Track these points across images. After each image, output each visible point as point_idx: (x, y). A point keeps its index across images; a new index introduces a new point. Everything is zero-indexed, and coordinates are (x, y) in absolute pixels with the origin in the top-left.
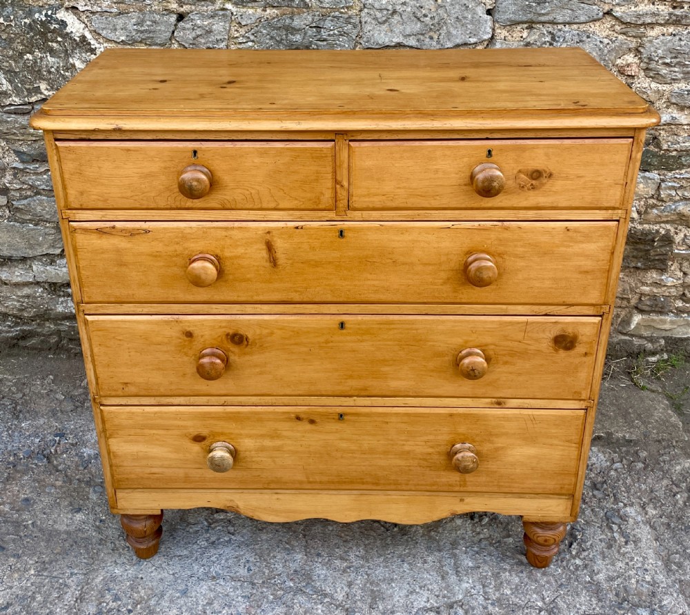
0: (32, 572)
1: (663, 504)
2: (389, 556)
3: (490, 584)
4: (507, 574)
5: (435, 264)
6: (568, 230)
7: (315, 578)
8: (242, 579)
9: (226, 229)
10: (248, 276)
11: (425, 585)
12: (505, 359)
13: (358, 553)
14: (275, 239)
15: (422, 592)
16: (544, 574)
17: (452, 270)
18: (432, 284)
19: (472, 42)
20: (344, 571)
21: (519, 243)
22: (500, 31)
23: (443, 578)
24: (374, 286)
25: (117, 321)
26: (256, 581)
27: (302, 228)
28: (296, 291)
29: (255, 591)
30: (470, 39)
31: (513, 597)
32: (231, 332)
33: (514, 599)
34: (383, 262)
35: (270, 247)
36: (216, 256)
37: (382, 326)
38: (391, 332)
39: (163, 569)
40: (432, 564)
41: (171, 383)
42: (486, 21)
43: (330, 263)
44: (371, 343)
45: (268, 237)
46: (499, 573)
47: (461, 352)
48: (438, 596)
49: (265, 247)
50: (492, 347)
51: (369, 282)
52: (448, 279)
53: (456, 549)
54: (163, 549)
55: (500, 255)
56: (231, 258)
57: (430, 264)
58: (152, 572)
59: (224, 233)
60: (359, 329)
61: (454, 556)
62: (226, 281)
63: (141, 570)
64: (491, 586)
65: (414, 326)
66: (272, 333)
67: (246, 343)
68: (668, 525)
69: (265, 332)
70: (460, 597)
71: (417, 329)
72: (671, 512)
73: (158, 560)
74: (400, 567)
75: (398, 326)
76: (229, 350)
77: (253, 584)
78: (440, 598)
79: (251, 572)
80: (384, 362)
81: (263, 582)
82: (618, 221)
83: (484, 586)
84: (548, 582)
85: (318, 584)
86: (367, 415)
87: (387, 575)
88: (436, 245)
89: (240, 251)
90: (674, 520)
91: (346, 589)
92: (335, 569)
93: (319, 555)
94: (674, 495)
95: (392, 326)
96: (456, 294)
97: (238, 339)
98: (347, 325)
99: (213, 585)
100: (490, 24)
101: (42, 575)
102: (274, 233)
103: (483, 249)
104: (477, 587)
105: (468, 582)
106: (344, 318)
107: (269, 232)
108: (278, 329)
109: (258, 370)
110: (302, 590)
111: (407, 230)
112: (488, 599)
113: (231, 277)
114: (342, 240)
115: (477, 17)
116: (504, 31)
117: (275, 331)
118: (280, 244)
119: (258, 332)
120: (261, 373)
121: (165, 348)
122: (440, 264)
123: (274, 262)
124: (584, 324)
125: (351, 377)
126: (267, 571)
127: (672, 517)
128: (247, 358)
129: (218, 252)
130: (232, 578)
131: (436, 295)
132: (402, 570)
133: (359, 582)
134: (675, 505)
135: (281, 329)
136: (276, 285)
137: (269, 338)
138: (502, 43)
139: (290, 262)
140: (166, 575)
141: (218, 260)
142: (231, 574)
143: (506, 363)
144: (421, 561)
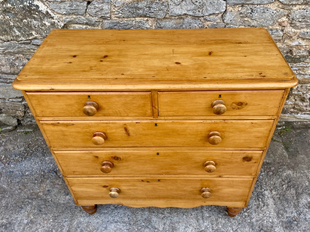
0: (51, 220)
1: (278, 190)
2: (179, 213)
3: (214, 223)
4: (221, 219)
5: (195, 135)
6: (252, 123)
7: (152, 222)
8: (126, 222)
9: (107, 123)
10: (118, 139)
11: (191, 224)
12: (223, 164)
13: (168, 211)
14: (128, 127)
15: (190, 227)
16: (234, 219)
17: (203, 137)
18: (194, 141)
19: (217, 13)
20: (163, 219)
21: (231, 128)
22: (229, 8)
23: (198, 221)
24: (170, 142)
25: (67, 153)
26: (131, 223)
27: (139, 123)
28: (138, 144)
29: (131, 227)
30: (216, 12)
31: (222, 228)
32: (113, 156)
33: (222, 229)
34: (174, 134)
35: (126, 129)
36: (104, 133)
37: (174, 154)
38: (178, 156)
39: (98, 218)
40: (194, 216)
41: (92, 171)
42: (223, 4)
43: (151, 134)
44: (170, 159)
45: (125, 126)
46: (218, 219)
47: (205, 162)
48: (195, 229)
49: (124, 129)
50: (218, 160)
51: (168, 141)
52: (201, 140)
53: (203, 209)
54: (98, 210)
55: (223, 132)
56: (110, 133)
57: (193, 135)
58: (94, 220)
59: (107, 125)
60: (165, 155)
61: (202, 212)
62: (109, 140)
63: (90, 219)
64: (215, 224)
65: (187, 154)
66: (130, 156)
67: (120, 159)
68: (280, 198)
69: (127, 156)
70: (204, 229)
71: (188, 155)
72: (281, 193)
73: (96, 215)
74: (182, 217)
75: (181, 154)
76: (113, 162)
77: (130, 224)
78: (196, 229)
79: (129, 220)
80: (175, 165)
81: (134, 223)
82: (274, 120)
83: (212, 224)
84: (235, 222)
85: (153, 224)
86: (169, 180)
87: (178, 220)
88: (196, 128)
89: (114, 131)
90: (282, 196)
91: (163, 226)
92: (159, 218)
93: (154, 212)
94: (283, 186)
95: (178, 154)
96: (204, 144)
97: (116, 158)
98: (160, 154)
99: (116, 225)
100: (225, 5)
101: (55, 222)
102: (127, 125)
103: (216, 130)
104: (210, 225)
105: (206, 223)
106: (158, 152)
107: (125, 125)
108: (132, 155)
109: (125, 167)
110: (147, 227)
111: (183, 123)
112: (213, 230)
113: (111, 139)
114: (156, 127)
115: (219, 2)
116: (231, 8)
117: (131, 156)
118: (130, 129)
119: (124, 156)
120: (127, 168)
121: (88, 161)
122: (198, 135)
123: (128, 134)
124: (255, 153)
125: (162, 169)
126: (135, 219)
127: (281, 195)
128: (120, 164)
129: (104, 131)
130: (123, 222)
131: (196, 144)
132: (183, 218)
133: (168, 223)
134: (283, 190)
135: (133, 155)
136: (130, 142)
137: (129, 158)
138: (229, 13)
139: (135, 134)
140: (99, 221)
141: (105, 134)
142: (122, 221)
143: (223, 165)
144: (190, 214)
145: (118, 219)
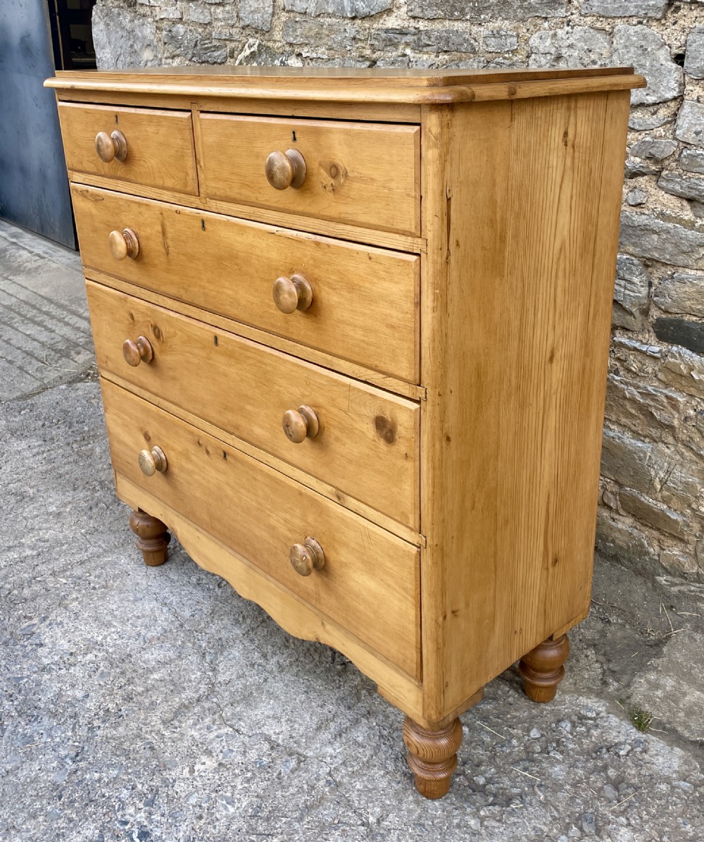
0: (83, 531)
2: (302, 681)
3: (352, 766)
4: (382, 773)
6: (370, 258)
7: (226, 653)
8: (180, 618)
11: (295, 721)
13: (281, 661)
14: (166, 222)
15: (284, 724)
16: (417, 802)
19: (651, 101)
20: (253, 665)
22: (691, 88)
23: (319, 729)
26: (186, 626)
29: (175, 631)
30: (648, 97)
31: (356, 793)
32: (153, 323)
33: (353, 795)
35: (164, 231)
39: (148, 578)
40: (326, 711)
46: (375, 766)
48: (291, 737)
49: (161, 230)
53: (367, 719)
54: (166, 567)
58: (139, 576)
60: (227, 350)
61: (356, 722)
63: (136, 570)
64: (350, 769)
69: (171, 330)
70: (310, 754)
73: (153, 571)
74: (297, 693)
77: (182, 626)
78: (291, 740)
79: (192, 618)
80: (247, 399)
81: (190, 630)
82: (418, 255)
83: (344, 763)
84: (410, 811)
85: (222, 659)
91: (234, 677)
92: (248, 658)
93: (252, 641)
98: (219, 342)
99: (158, 607)
100: (677, 75)
101: (85, 536)
104: (336, 760)
105: (334, 749)
106: (217, 332)
110: (204, 654)
112: (331, 776)
114: (204, 232)
115: (658, 65)
116: (697, 88)
118: (169, 229)
119: (168, 329)
123: (167, 249)
124: (401, 407)
126: (202, 625)
128: (164, 357)
130: (176, 612)
132: (295, 697)
133: (250, 680)
136: (172, 277)
137: (174, 339)
140: (144, 582)
142: (178, 610)
144: (320, 703)
145: (174, 604)
